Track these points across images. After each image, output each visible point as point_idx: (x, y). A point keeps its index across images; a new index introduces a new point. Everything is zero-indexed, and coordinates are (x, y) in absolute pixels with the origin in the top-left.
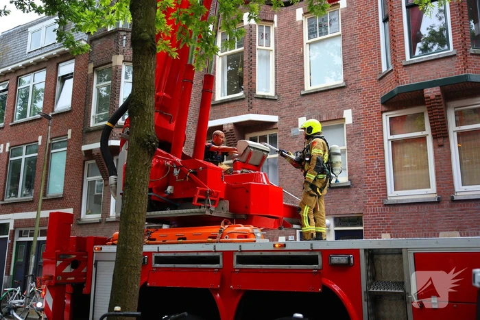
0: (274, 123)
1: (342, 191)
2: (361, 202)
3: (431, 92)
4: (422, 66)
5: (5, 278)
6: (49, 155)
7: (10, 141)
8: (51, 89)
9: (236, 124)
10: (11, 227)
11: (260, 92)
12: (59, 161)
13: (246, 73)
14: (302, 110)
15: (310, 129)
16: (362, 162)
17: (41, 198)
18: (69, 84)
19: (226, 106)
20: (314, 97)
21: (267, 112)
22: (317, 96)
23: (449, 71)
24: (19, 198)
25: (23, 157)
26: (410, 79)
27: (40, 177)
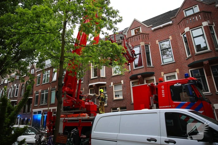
0: (105, 84)
1: (121, 101)
2: (126, 103)
3: (139, 76)
4: (137, 70)
5: (41, 125)
6: (51, 93)
7: (41, 89)
8: (51, 75)
9: (96, 85)
10: (42, 112)
11: (101, 76)
12: (54, 94)
13: (98, 72)
14: (112, 80)
15: (101, 91)
16: (126, 93)
17: (49, 104)
18: (56, 74)
19: (93, 80)
20: (114, 77)
21: (103, 81)
22: (115, 77)
23: (143, 71)
24: (44, 104)
25: (45, 93)
26: (135, 73)
27: (49, 99)
